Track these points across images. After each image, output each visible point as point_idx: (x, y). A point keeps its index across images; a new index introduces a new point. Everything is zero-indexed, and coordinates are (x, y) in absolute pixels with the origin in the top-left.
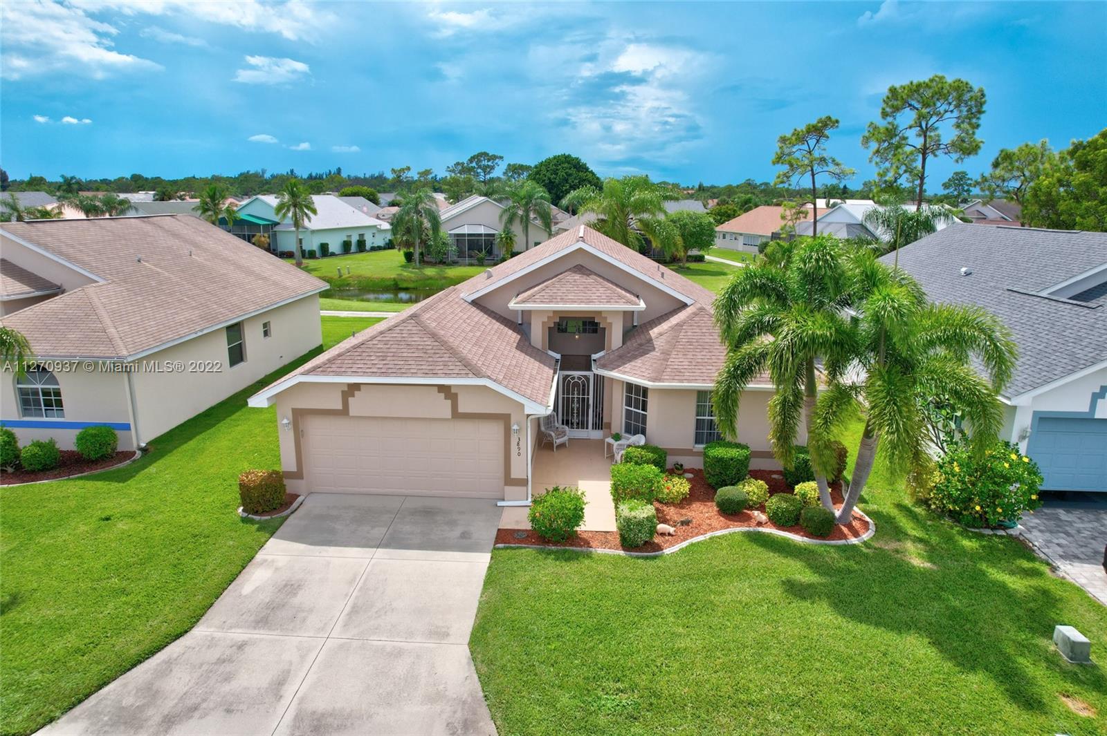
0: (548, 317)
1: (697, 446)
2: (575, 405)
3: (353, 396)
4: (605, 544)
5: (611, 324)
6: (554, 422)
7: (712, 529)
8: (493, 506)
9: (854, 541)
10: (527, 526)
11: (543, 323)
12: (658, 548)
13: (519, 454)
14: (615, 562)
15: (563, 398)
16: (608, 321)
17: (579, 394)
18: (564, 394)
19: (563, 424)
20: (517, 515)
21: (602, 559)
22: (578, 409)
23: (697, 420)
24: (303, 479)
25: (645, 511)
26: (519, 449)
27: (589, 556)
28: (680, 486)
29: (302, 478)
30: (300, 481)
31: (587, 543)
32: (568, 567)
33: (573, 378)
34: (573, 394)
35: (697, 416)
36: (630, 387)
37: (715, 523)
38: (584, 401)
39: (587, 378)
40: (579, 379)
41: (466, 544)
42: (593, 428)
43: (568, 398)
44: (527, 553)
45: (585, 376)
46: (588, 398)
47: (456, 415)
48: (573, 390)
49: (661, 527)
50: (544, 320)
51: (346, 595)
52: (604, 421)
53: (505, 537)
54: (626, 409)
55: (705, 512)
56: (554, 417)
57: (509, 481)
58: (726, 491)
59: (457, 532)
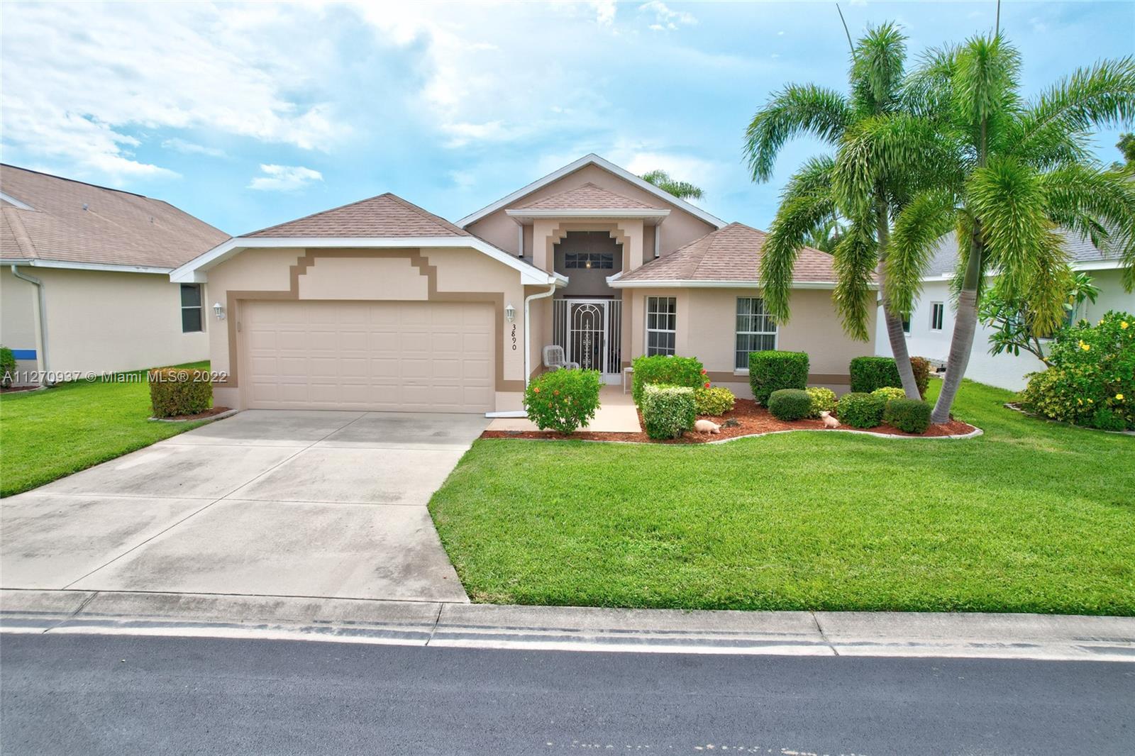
0: (554, 231)
1: (738, 370)
2: (587, 343)
3: (304, 273)
4: (627, 439)
5: (629, 238)
6: (561, 360)
7: (768, 430)
8: (481, 418)
11: (548, 237)
12: (700, 441)
13: (514, 348)
14: (642, 447)
15: (572, 333)
16: (626, 234)
17: (591, 328)
18: (572, 328)
19: (572, 361)
21: (623, 446)
22: (590, 347)
23: (738, 335)
24: (237, 387)
25: (680, 390)
26: (514, 340)
27: (605, 444)
28: (722, 394)
29: (235, 385)
30: (232, 390)
31: (603, 438)
32: (578, 450)
33: (584, 308)
34: (584, 328)
35: (738, 330)
37: (771, 426)
38: (598, 338)
39: (601, 308)
40: (591, 308)
41: (439, 439)
42: (608, 372)
43: (578, 333)
44: (521, 442)
45: (598, 305)
46: (602, 333)
47: (435, 297)
48: (584, 323)
49: (702, 424)
50: (548, 235)
51: (263, 470)
52: (621, 361)
53: (493, 434)
54: (650, 332)
56: (561, 353)
57: (502, 385)
58: (782, 392)
59: (429, 432)
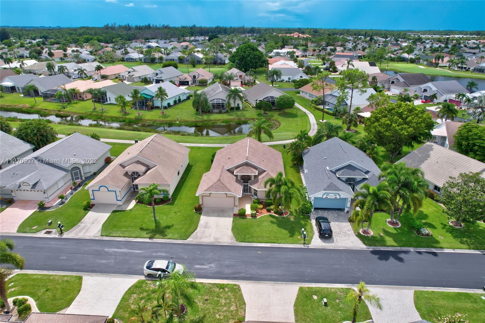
0: (241, 176)
1: (266, 198)
2: (246, 189)
3: (211, 194)
4: (249, 216)
5: (252, 176)
7: (265, 214)
8: (232, 209)
9: (285, 216)
10: (237, 213)
12: (256, 217)
14: (250, 219)
17: (246, 187)
19: (244, 192)
20: (236, 211)
21: (248, 219)
23: (266, 194)
24: (203, 205)
25: (255, 212)
26: (236, 201)
27: (246, 218)
28: (261, 206)
31: (246, 216)
32: (243, 220)
33: (245, 185)
36: (255, 190)
37: (266, 213)
41: (229, 216)
42: (249, 193)
43: (244, 188)
44: (238, 218)
45: (247, 184)
46: (248, 188)
47: (227, 196)
49: (257, 214)
51: (214, 224)
52: (251, 192)
53: (235, 215)
55: (264, 211)
57: (235, 206)
58: (268, 208)
59: (228, 214)
